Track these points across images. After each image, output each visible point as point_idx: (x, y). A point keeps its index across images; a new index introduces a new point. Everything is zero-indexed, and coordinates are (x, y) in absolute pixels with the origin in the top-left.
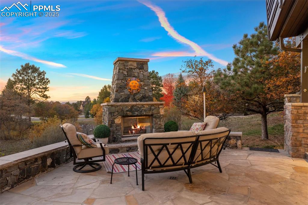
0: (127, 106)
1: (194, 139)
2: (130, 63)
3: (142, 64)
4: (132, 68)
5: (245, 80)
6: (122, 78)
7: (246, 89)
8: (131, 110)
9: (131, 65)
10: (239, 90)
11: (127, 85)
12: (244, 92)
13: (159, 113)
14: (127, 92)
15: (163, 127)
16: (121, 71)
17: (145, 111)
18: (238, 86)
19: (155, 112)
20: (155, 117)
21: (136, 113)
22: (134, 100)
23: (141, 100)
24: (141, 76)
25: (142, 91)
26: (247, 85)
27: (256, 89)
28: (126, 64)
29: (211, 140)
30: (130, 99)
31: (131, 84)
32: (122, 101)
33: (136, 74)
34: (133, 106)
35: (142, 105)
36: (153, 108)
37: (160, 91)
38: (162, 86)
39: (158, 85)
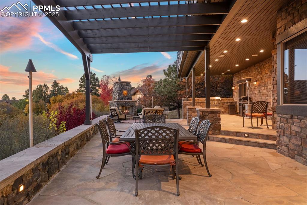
0: (124, 102)
1: (156, 110)
2: (124, 83)
3: (128, 84)
4: (124, 86)
5: (169, 90)
6: (120, 90)
7: (170, 95)
8: (125, 104)
9: (124, 84)
10: (166, 95)
11: (122, 93)
12: (168, 96)
13: (135, 105)
14: (122, 96)
15: (137, 111)
16: (120, 87)
17: (130, 104)
18: (166, 93)
19: (134, 104)
20: (134, 107)
21: (127, 105)
22: (125, 99)
23: (127, 100)
24: (128, 89)
25: (128, 96)
26: (170, 93)
27: (174, 95)
28: (122, 84)
29: (160, 111)
30: (124, 99)
31: (124, 92)
32: (121, 100)
33: (126, 88)
34: (126, 102)
35: (129, 101)
36: (133, 103)
37: (97, 91)
38: (99, 87)
39: (95, 85)
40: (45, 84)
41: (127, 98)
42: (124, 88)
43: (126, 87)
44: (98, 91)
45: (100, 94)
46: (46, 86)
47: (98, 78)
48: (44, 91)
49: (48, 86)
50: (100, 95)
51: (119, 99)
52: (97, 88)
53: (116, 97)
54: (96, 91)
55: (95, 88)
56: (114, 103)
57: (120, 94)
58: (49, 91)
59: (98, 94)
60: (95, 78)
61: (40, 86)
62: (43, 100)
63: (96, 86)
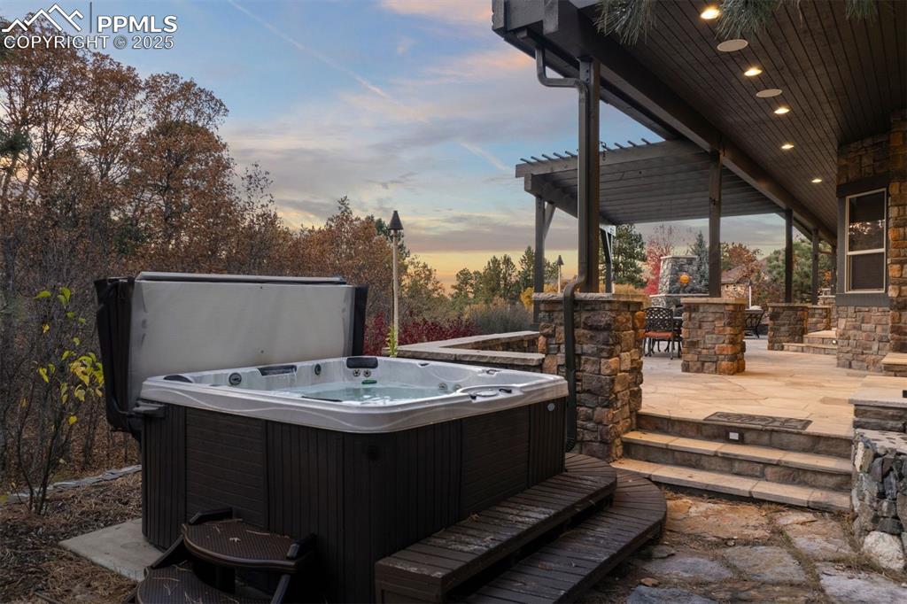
2: (681, 259)
3: (691, 260)
4: (682, 264)
6: (674, 273)
9: (682, 261)
11: (678, 278)
14: (678, 285)
16: (674, 267)
22: (684, 292)
24: (690, 271)
28: (678, 261)
30: (681, 292)
31: (681, 278)
32: (674, 293)
33: (686, 270)
37: (639, 271)
38: (644, 259)
39: (632, 256)
40: (505, 257)
41: (688, 288)
42: (681, 269)
43: (687, 266)
44: (641, 271)
45: (645, 280)
46: (507, 261)
47: (640, 235)
48: (505, 274)
49: (512, 261)
50: (646, 283)
51: (670, 292)
52: (639, 263)
53: (664, 288)
54: (635, 272)
55: (633, 265)
56: (660, 300)
57: (673, 282)
58: (514, 274)
59: (640, 281)
60: (631, 235)
61: (495, 261)
62: (501, 296)
63: (634, 258)
